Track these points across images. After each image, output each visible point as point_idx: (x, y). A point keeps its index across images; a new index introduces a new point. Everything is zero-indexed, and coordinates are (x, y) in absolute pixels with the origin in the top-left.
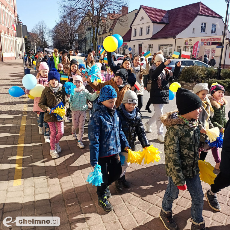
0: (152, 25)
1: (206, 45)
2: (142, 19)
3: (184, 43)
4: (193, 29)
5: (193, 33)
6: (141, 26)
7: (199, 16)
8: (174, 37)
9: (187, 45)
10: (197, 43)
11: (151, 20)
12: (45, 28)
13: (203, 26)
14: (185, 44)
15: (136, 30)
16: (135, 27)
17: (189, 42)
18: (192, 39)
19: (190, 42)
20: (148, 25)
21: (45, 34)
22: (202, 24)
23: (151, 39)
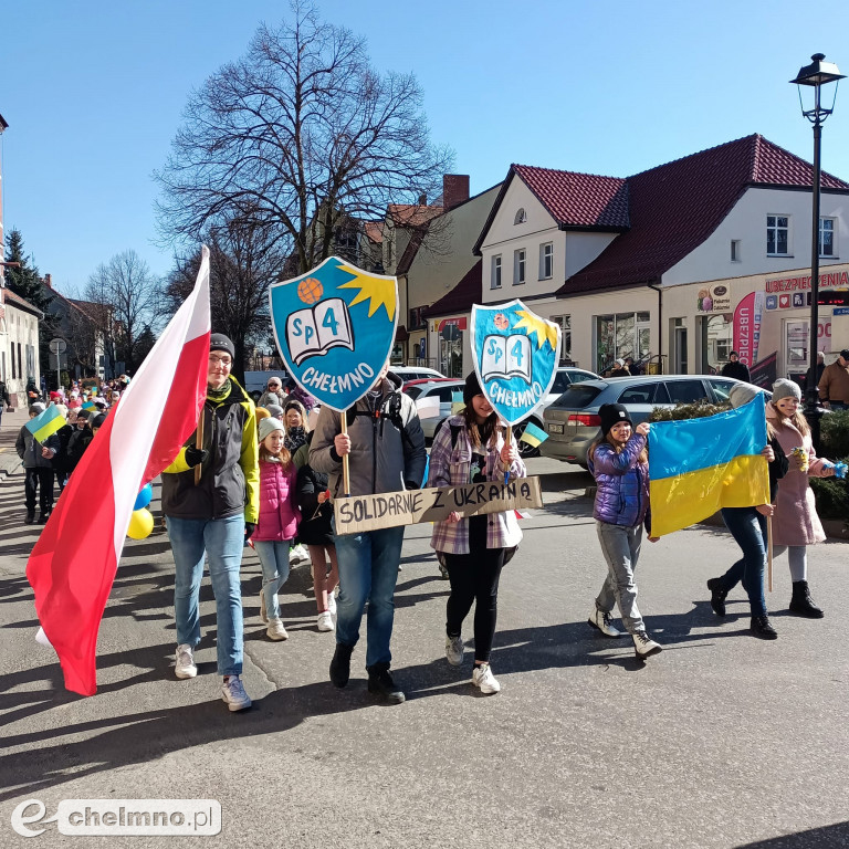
0: (559, 239)
1: (787, 305)
2: (520, 217)
3: (696, 304)
4: (733, 243)
5: (733, 257)
6: (518, 245)
7: (751, 193)
8: (652, 280)
9: (710, 312)
10: (748, 301)
11: (557, 220)
12: (141, 280)
13: (777, 228)
14: (701, 307)
15: (499, 262)
16: (495, 251)
17: (715, 297)
18: (726, 284)
19: (721, 298)
20: (545, 239)
21: (140, 303)
22: (771, 221)
23: (562, 293)
